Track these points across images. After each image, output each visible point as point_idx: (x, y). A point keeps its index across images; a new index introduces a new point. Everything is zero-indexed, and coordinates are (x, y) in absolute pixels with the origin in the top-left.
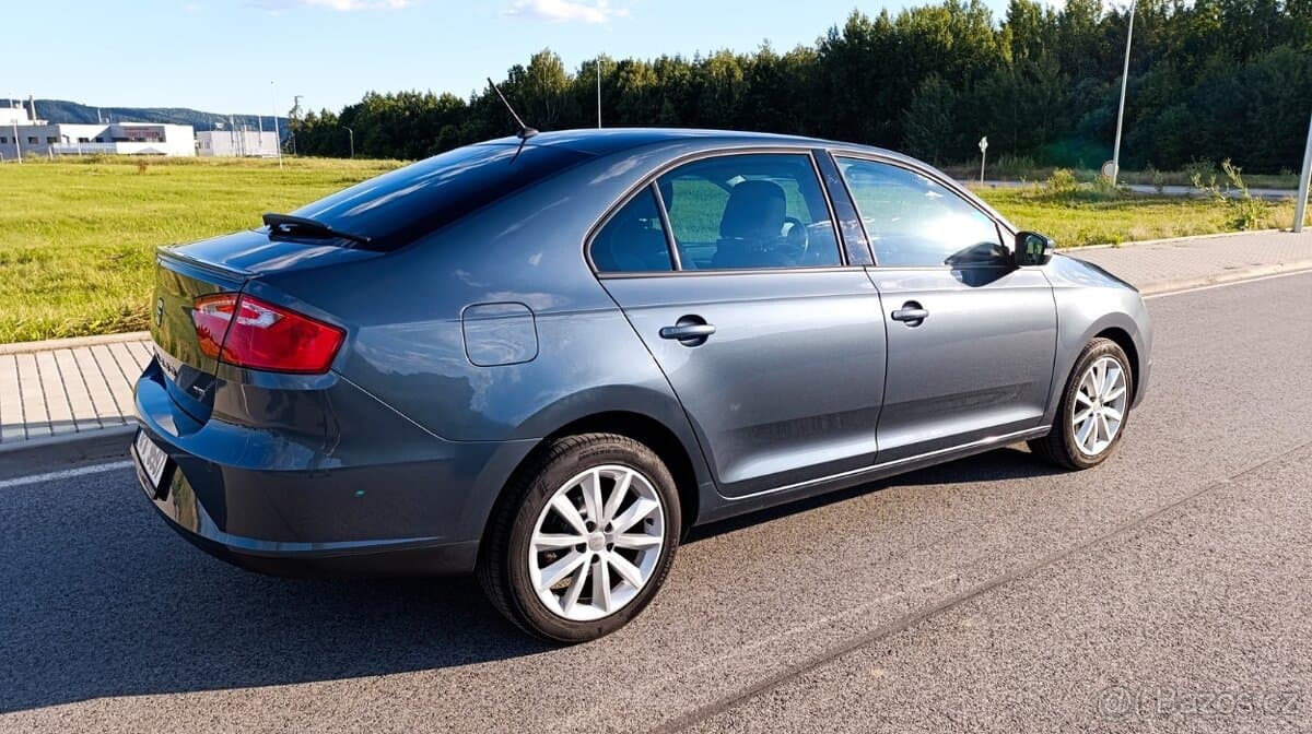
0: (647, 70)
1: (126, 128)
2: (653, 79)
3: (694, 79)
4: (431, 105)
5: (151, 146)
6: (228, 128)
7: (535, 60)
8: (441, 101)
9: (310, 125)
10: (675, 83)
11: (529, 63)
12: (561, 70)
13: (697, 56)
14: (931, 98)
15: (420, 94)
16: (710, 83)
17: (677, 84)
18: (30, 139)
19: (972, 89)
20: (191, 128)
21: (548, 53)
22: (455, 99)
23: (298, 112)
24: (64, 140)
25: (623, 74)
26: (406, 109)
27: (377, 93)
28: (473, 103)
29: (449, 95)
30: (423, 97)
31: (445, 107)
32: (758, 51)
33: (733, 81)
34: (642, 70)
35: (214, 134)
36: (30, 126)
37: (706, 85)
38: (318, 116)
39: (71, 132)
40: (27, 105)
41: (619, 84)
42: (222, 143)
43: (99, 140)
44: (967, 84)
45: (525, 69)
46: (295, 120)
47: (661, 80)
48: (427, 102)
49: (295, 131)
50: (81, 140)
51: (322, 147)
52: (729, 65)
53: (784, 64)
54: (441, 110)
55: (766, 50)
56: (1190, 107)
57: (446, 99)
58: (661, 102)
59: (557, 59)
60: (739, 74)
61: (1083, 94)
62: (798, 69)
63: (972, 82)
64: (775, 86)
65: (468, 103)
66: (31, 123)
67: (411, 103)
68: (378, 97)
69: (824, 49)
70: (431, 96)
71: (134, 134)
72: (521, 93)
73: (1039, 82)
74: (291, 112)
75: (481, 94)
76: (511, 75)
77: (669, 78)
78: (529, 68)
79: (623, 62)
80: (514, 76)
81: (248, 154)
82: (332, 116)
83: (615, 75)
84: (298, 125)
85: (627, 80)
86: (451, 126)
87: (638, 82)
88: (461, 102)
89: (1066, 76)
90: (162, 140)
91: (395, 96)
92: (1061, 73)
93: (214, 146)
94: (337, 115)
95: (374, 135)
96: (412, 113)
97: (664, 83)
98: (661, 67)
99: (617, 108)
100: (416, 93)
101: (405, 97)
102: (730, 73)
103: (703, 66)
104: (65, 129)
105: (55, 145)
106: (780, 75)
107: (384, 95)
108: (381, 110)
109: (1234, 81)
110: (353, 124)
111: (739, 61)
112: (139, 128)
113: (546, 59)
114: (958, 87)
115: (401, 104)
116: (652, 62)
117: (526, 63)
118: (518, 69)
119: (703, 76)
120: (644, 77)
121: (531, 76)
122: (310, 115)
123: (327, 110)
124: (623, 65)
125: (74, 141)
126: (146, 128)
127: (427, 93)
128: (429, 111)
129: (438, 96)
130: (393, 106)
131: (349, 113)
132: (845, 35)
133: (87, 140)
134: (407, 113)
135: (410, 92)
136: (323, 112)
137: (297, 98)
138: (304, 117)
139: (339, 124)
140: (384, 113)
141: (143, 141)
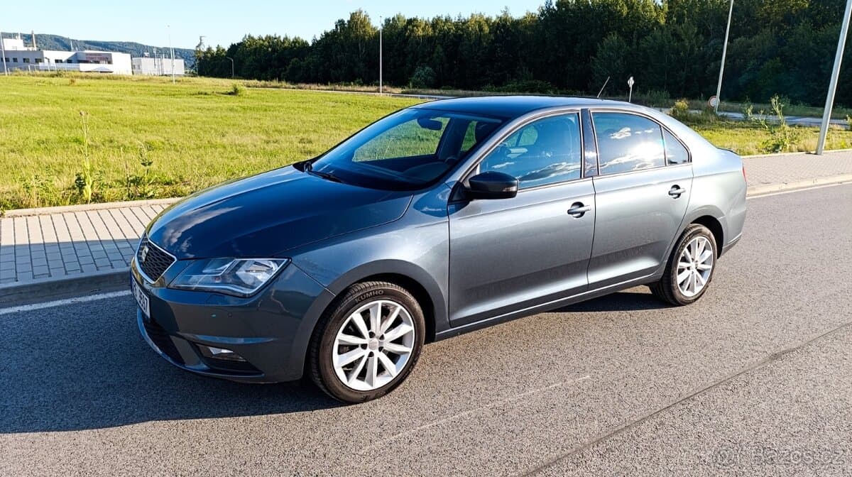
0: (426, 24)
1: (87, 54)
2: (430, 32)
3: (457, 32)
4: (286, 45)
5: (103, 66)
6: (152, 56)
7: (353, 15)
8: (293, 42)
9: (209, 55)
10: (444, 35)
11: (349, 19)
12: (369, 23)
13: (460, 16)
14: (611, 49)
15: (280, 37)
16: (467, 34)
17: (445, 35)
18: (24, 59)
19: (638, 44)
20: (129, 55)
21: (361, 12)
22: (302, 40)
23: (202, 47)
24: (46, 61)
25: (410, 27)
26: (270, 46)
27: (252, 36)
28: (313, 44)
29: (299, 38)
30: (282, 39)
31: (295, 46)
32: (501, 14)
33: (482, 34)
34: (423, 26)
35: (143, 60)
36: (25, 51)
37: (465, 35)
38: (215, 50)
39: (51, 55)
40: (24, 36)
41: (407, 34)
42: (148, 66)
43: (69, 61)
44: (635, 40)
45: (346, 22)
46: (200, 52)
47: (435, 32)
48: (284, 43)
49: (200, 59)
50: (57, 61)
51: (216, 70)
52: (480, 23)
53: (516, 23)
54: (292, 48)
55: (506, 13)
56: (783, 61)
57: (296, 41)
58: (434, 48)
59: (366, 16)
60: (486, 29)
61: (712, 50)
62: (526, 27)
63: (638, 39)
64: (509, 38)
65: (310, 44)
66: (26, 49)
67: (273, 42)
68: (253, 38)
69: (542, 14)
70: (286, 38)
71: (93, 58)
72: (342, 38)
73: (683, 40)
74: (197, 47)
75: (319, 39)
76: (336, 26)
77: (440, 31)
78: (348, 21)
79: (411, 20)
80: (339, 27)
81: (165, 73)
82: (223, 50)
83: (405, 28)
84: (202, 55)
85: (412, 31)
86: (297, 59)
87: (420, 33)
88: (306, 43)
89: (701, 37)
90: (110, 63)
91: (264, 39)
92: (697, 34)
93: (143, 67)
94: (227, 50)
95: (247, 63)
96: (274, 50)
97: (437, 34)
98: (435, 24)
99: (405, 50)
100: (277, 36)
101: (269, 38)
102: (481, 29)
103: (464, 23)
104: (47, 54)
105: (40, 64)
106: (513, 31)
107: (256, 37)
108: (254, 47)
109: (811, 44)
110: (235, 56)
111: (487, 20)
112: (95, 54)
113: (360, 15)
114: (630, 43)
115: (266, 43)
116: (431, 20)
117: (347, 18)
118: (341, 22)
119: (462, 30)
120: (424, 29)
121: (349, 27)
122: (209, 49)
123: (221, 46)
124: (410, 22)
125: (53, 61)
126: (99, 54)
127: (284, 36)
128: (285, 48)
129: (291, 38)
130: (262, 45)
131: (233, 47)
132: (556, 5)
133: (61, 61)
134: (270, 49)
135: (273, 35)
136: (218, 47)
137: (201, 37)
138: (205, 50)
139: (226, 56)
140: (256, 49)
141: (97, 62)
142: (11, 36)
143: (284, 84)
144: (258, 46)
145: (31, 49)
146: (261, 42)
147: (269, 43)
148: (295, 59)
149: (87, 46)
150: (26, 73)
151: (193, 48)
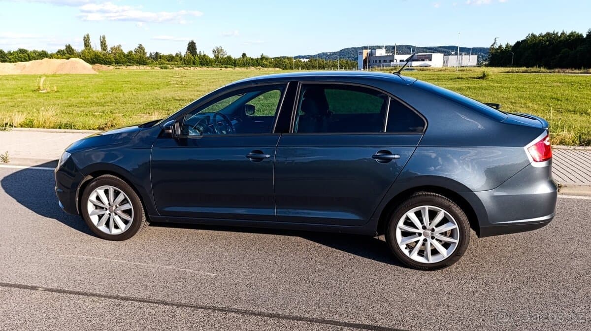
1: (419, 56)
4: (562, 39)
5: (427, 62)
6: (456, 54)
8: (569, 36)
9: (499, 51)
15: (557, 33)
18: (384, 61)
20: (443, 55)
23: (495, 45)
24: (395, 61)
26: (547, 41)
27: (534, 34)
28: (587, 35)
30: (559, 35)
35: (450, 57)
36: (386, 56)
38: (504, 46)
39: (398, 57)
40: (386, 47)
42: (453, 60)
43: (407, 60)
46: (493, 49)
48: (560, 37)
49: (492, 54)
50: (401, 61)
51: (502, 61)
54: (567, 40)
57: (572, 34)
65: (585, 36)
66: (386, 55)
67: (550, 38)
68: (534, 36)
71: (420, 58)
74: (492, 45)
81: (463, 65)
82: (510, 46)
84: (494, 51)
88: (581, 35)
90: (430, 60)
91: (544, 35)
93: (449, 62)
94: (512, 46)
95: (527, 55)
96: (550, 44)
101: (548, 34)
104: (396, 57)
105: (392, 63)
107: (537, 34)
108: (534, 42)
112: (422, 55)
115: (545, 38)
122: (500, 47)
123: (509, 44)
125: (398, 61)
126: (425, 55)
128: (561, 41)
129: (568, 32)
130: (541, 40)
131: (518, 43)
133: (403, 61)
134: (547, 43)
135: (552, 32)
136: (507, 45)
137: (496, 38)
138: (497, 47)
139: (511, 51)
140: (534, 44)
141: (423, 60)
142: (380, 47)
143: (542, 69)
144: (537, 41)
145: (389, 54)
146: (541, 38)
147: (547, 38)
148: (566, 49)
149: (425, 50)
150: (379, 69)
151: (489, 46)
